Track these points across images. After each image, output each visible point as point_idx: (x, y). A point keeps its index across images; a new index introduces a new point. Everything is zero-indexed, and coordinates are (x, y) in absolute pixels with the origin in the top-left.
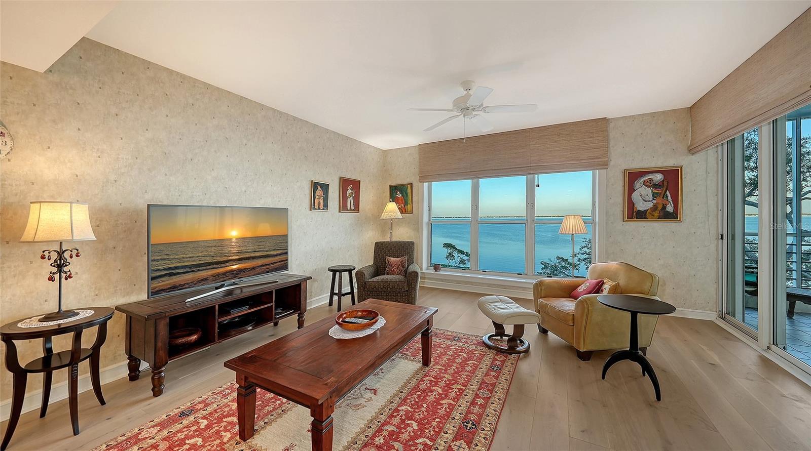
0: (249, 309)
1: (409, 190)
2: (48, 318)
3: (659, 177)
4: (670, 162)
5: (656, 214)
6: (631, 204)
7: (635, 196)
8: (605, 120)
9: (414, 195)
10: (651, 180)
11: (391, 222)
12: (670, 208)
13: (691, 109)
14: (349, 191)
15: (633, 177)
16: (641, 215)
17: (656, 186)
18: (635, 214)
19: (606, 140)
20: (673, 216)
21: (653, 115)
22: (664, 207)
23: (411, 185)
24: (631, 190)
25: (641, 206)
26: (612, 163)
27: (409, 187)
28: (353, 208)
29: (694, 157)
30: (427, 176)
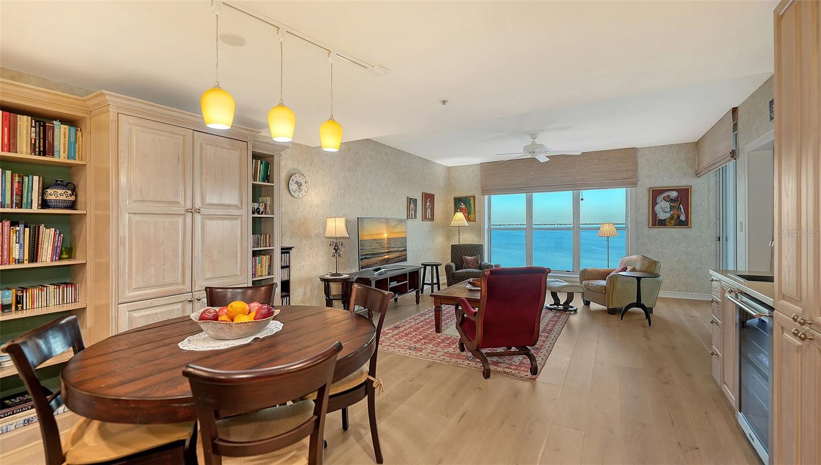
0: (397, 283)
1: (472, 202)
2: (333, 275)
3: (674, 194)
4: (682, 183)
5: (673, 222)
6: (654, 214)
7: (657, 208)
8: (634, 150)
9: (476, 206)
10: (669, 196)
11: (459, 228)
12: (683, 218)
13: (697, 143)
14: (428, 204)
15: (656, 193)
16: (662, 223)
17: (672, 201)
18: (657, 222)
19: (635, 164)
20: (685, 224)
21: (671, 146)
22: (679, 217)
23: (474, 197)
24: (654, 203)
25: (662, 216)
26: (640, 183)
27: (472, 198)
28: (430, 218)
29: (699, 179)
30: (487, 190)
